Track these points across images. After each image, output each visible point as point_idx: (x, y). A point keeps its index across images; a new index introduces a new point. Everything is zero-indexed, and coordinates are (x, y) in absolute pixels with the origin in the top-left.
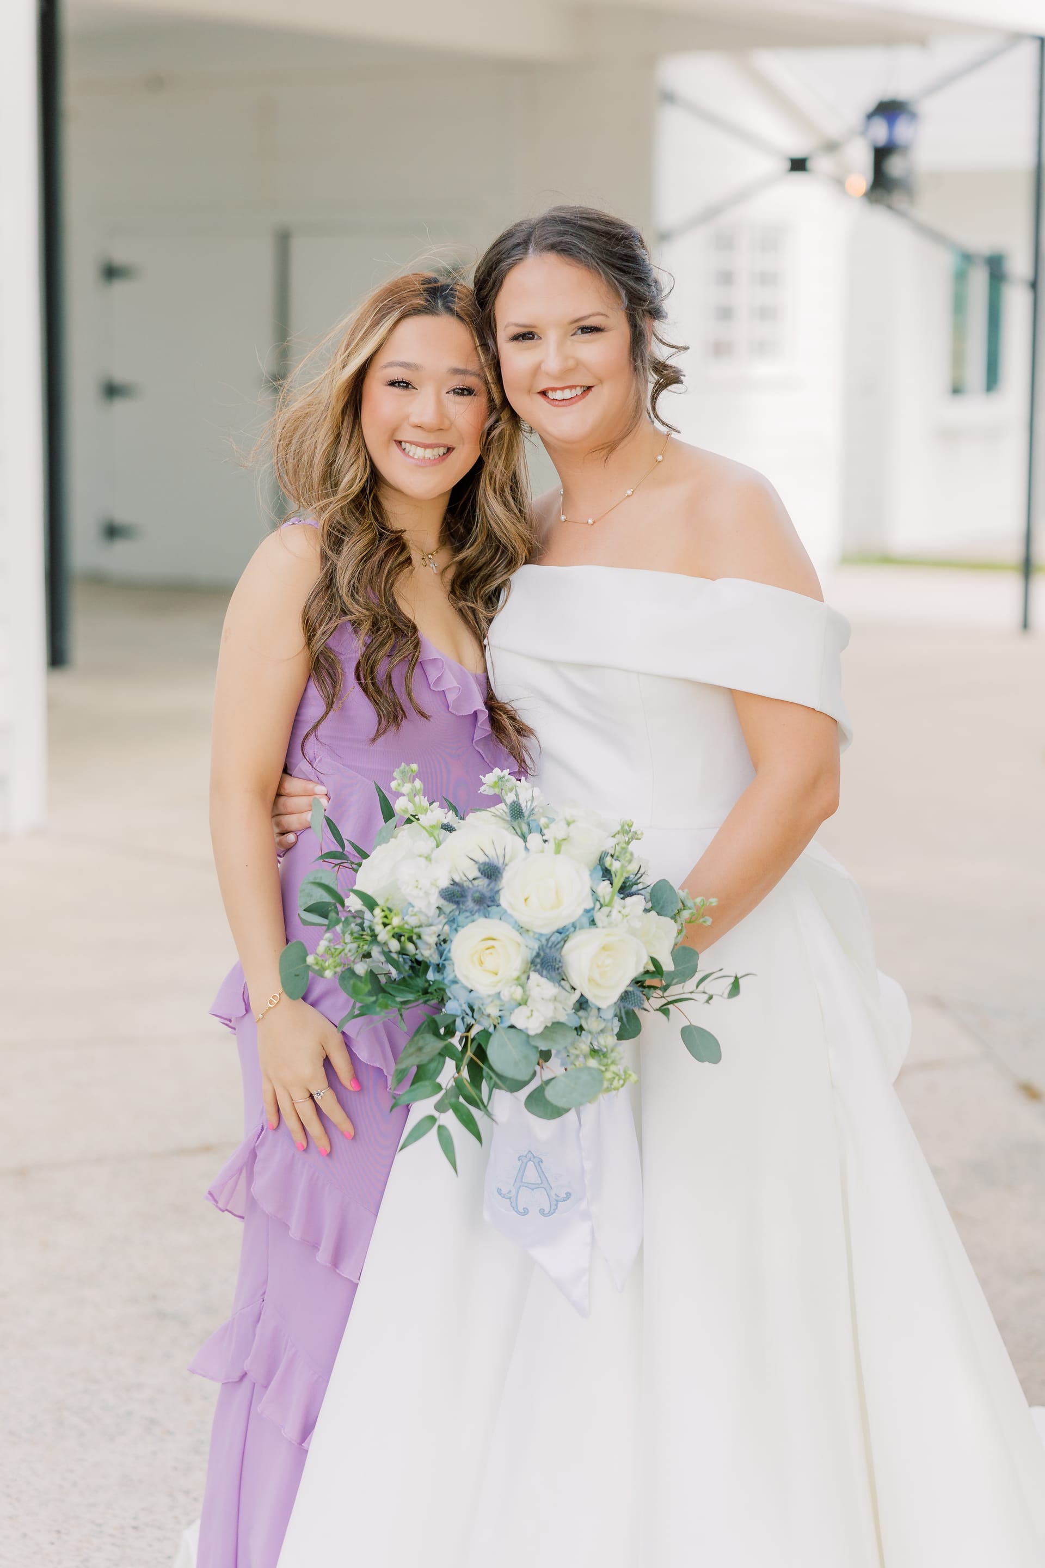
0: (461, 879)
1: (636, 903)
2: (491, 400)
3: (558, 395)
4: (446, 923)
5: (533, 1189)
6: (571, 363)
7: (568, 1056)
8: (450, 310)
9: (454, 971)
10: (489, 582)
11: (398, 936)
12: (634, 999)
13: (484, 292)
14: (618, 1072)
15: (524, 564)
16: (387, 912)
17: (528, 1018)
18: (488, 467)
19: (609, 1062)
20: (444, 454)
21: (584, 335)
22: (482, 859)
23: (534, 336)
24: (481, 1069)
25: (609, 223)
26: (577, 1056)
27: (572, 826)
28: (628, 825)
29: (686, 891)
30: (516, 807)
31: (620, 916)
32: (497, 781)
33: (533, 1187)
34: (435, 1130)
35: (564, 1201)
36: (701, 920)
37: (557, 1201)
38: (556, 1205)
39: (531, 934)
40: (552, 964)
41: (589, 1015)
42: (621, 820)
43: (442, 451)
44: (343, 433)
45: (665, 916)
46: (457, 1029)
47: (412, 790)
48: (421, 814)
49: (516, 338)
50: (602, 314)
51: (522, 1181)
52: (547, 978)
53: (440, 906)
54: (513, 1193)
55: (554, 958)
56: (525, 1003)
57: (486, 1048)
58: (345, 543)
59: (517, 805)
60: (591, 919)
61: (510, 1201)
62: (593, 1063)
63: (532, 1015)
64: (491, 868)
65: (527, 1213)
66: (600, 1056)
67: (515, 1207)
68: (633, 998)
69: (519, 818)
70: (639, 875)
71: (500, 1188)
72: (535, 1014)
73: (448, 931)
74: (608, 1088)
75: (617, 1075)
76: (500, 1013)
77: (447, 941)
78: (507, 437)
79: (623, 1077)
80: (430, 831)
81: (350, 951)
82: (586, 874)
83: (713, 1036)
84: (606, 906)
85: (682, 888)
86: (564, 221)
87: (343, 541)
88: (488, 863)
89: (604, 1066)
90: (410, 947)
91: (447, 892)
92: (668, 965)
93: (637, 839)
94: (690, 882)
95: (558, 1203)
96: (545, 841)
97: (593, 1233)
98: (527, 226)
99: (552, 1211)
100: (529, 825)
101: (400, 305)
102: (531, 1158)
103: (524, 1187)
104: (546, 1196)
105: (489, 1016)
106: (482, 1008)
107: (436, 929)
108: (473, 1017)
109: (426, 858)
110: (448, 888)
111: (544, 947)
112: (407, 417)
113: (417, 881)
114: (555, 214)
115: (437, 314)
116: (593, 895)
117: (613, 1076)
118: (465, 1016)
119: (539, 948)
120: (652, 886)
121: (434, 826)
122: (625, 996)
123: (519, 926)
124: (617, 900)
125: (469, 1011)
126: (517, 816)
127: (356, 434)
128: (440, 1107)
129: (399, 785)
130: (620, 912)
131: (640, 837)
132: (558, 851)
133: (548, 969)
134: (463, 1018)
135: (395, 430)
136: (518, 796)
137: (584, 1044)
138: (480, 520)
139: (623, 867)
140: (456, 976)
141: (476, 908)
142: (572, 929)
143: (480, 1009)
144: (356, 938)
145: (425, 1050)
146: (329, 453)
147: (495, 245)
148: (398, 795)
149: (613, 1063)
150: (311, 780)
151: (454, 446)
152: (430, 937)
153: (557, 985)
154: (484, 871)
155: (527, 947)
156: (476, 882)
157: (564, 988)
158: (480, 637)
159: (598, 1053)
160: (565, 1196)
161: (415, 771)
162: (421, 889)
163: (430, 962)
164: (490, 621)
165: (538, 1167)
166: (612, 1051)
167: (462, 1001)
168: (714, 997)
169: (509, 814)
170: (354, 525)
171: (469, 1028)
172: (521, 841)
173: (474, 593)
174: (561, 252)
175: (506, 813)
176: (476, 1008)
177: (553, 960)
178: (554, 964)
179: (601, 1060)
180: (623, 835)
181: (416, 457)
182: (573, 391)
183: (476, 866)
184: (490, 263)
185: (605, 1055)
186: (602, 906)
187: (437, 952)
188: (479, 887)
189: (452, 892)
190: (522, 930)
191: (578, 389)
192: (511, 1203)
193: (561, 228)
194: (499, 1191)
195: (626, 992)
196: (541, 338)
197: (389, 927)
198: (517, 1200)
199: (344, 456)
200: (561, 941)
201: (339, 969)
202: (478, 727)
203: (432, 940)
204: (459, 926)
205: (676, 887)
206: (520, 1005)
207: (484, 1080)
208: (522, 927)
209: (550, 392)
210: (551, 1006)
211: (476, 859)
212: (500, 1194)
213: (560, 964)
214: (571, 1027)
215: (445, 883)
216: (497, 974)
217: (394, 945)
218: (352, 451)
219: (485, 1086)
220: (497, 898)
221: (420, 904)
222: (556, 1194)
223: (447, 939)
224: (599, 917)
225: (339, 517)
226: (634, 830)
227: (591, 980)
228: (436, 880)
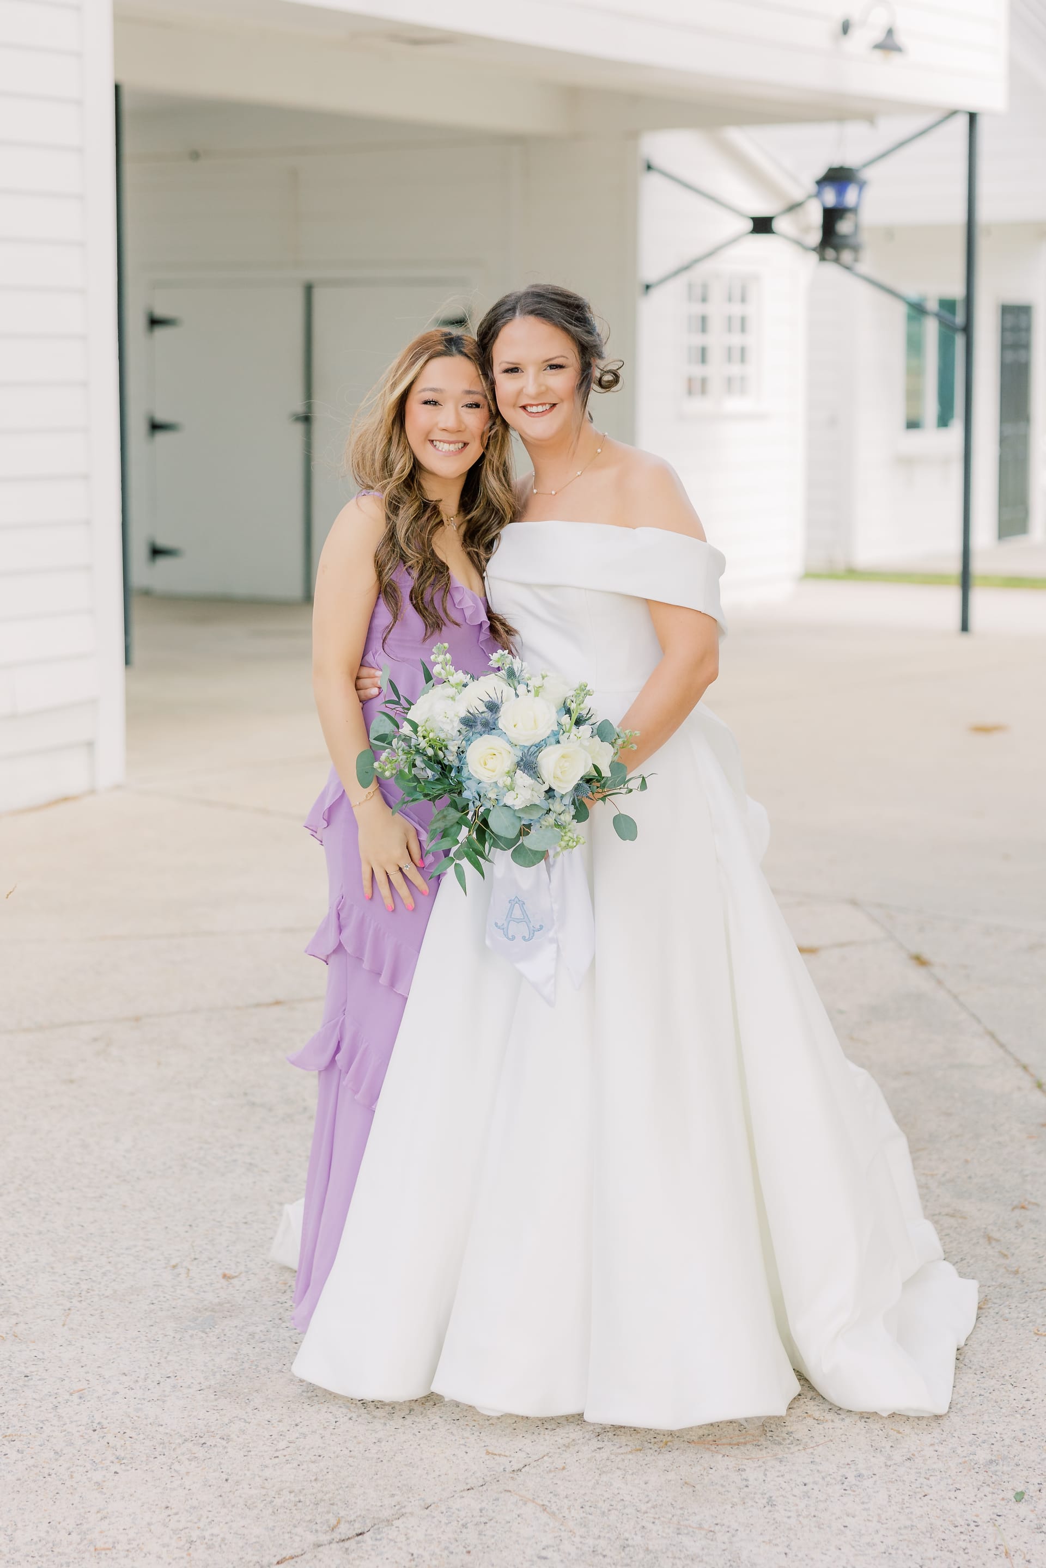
0: (474, 711)
1: (586, 731)
2: (490, 410)
3: (534, 409)
4: (463, 740)
5: (518, 923)
6: (543, 388)
7: (540, 824)
8: (461, 353)
9: (468, 770)
10: (487, 534)
11: (433, 747)
13: (486, 341)
15: (510, 523)
16: (426, 732)
17: (515, 798)
18: (488, 456)
19: (567, 830)
20: (462, 448)
21: (552, 370)
22: (487, 699)
23: (518, 370)
24: (485, 833)
25: (568, 296)
26: (546, 826)
27: (546, 680)
28: (584, 686)
29: (621, 727)
30: (511, 673)
31: (575, 738)
33: (518, 921)
35: (538, 931)
36: (631, 746)
38: (533, 934)
39: (518, 746)
40: (530, 766)
41: (554, 800)
43: (461, 445)
44: (393, 438)
45: (606, 741)
46: (470, 808)
47: (444, 661)
48: (450, 677)
49: (507, 371)
50: (564, 357)
51: (511, 917)
52: (527, 774)
53: (460, 728)
54: (505, 926)
55: (532, 762)
56: (513, 790)
57: (488, 819)
58: (401, 509)
59: (511, 669)
60: (557, 739)
62: (557, 831)
63: (517, 797)
64: (493, 705)
65: (515, 938)
66: (561, 828)
67: (506, 935)
68: (583, 792)
69: (513, 677)
70: (589, 715)
71: (496, 922)
72: (519, 797)
73: (465, 745)
75: (572, 838)
76: (497, 797)
77: (464, 752)
78: (500, 435)
79: (577, 840)
80: (455, 687)
81: (401, 760)
82: (554, 710)
84: (567, 731)
85: (618, 727)
86: (539, 295)
87: (399, 507)
88: (491, 702)
89: (564, 834)
90: (441, 754)
91: (464, 720)
92: (606, 772)
94: (625, 722)
95: (534, 932)
96: (528, 690)
97: (557, 952)
98: (515, 297)
99: (531, 938)
100: (519, 682)
101: (427, 351)
102: (517, 901)
103: (512, 921)
104: (527, 927)
105: (490, 799)
106: (486, 794)
107: (457, 743)
108: (480, 800)
109: (452, 698)
110: (465, 717)
111: (526, 755)
112: (437, 424)
113: (446, 714)
114: (533, 290)
115: (453, 356)
116: (558, 723)
117: (569, 839)
118: (475, 800)
119: (522, 755)
120: (598, 724)
121: (457, 684)
122: (577, 788)
123: (510, 741)
124: (574, 727)
125: (477, 797)
126: (511, 677)
127: (402, 439)
128: (457, 854)
130: (575, 735)
131: (591, 693)
132: (537, 695)
133: (527, 768)
134: (474, 802)
135: (428, 433)
136: (512, 665)
137: (551, 819)
138: (482, 491)
139: (579, 709)
140: (469, 774)
141: (483, 730)
142: (544, 744)
143: (484, 795)
144: (405, 753)
145: (448, 818)
146: (385, 451)
147: (494, 309)
148: (435, 663)
149: (570, 832)
150: (373, 668)
151: (468, 442)
152: (453, 747)
153: (533, 778)
154: (489, 707)
155: (515, 754)
156: (483, 714)
157: (538, 781)
158: (481, 570)
159: (560, 826)
160: (539, 927)
162: (448, 719)
163: (453, 765)
164: (487, 560)
165: (522, 907)
166: (569, 824)
167: (474, 790)
169: (506, 676)
170: (405, 497)
171: (477, 808)
172: (513, 690)
173: (478, 542)
174: (538, 316)
175: (504, 676)
176: (482, 794)
178: (532, 765)
180: (581, 691)
181: (444, 450)
182: (544, 406)
183: (484, 704)
184: (490, 321)
185: (564, 828)
186: (564, 732)
187: (457, 759)
188: (486, 717)
189: (468, 720)
190: (512, 743)
191: (547, 405)
192: (504, 932)
193: (538, 300)
194: (496, 924)
195: (578, 785)
196: (523, 372)
197: (427, 742)
198: (507, 930)
199: (395, 453)
200: (537, 751)
201: (394, 772)
202: (483, 633)
203: (454, 749)
204: (472, 742)
205: (615, 726)
206: (510, 790)
207: (486, 840)
209: (529, 407)
210: (529, 793)
211: (484, 699)
212: (497, 926)
213: (536, 766)
214: (542, 808)
215: (463, 714)
216: (496, 770)
218: (401, 449)
219: (487, 845)
220: (497, 723)
221: (447, 727)
222: (533, 926)
223: (464, 750)
224: (562, 738)
225: (395, 492)
227: (555, 776)
228: (458, 713)
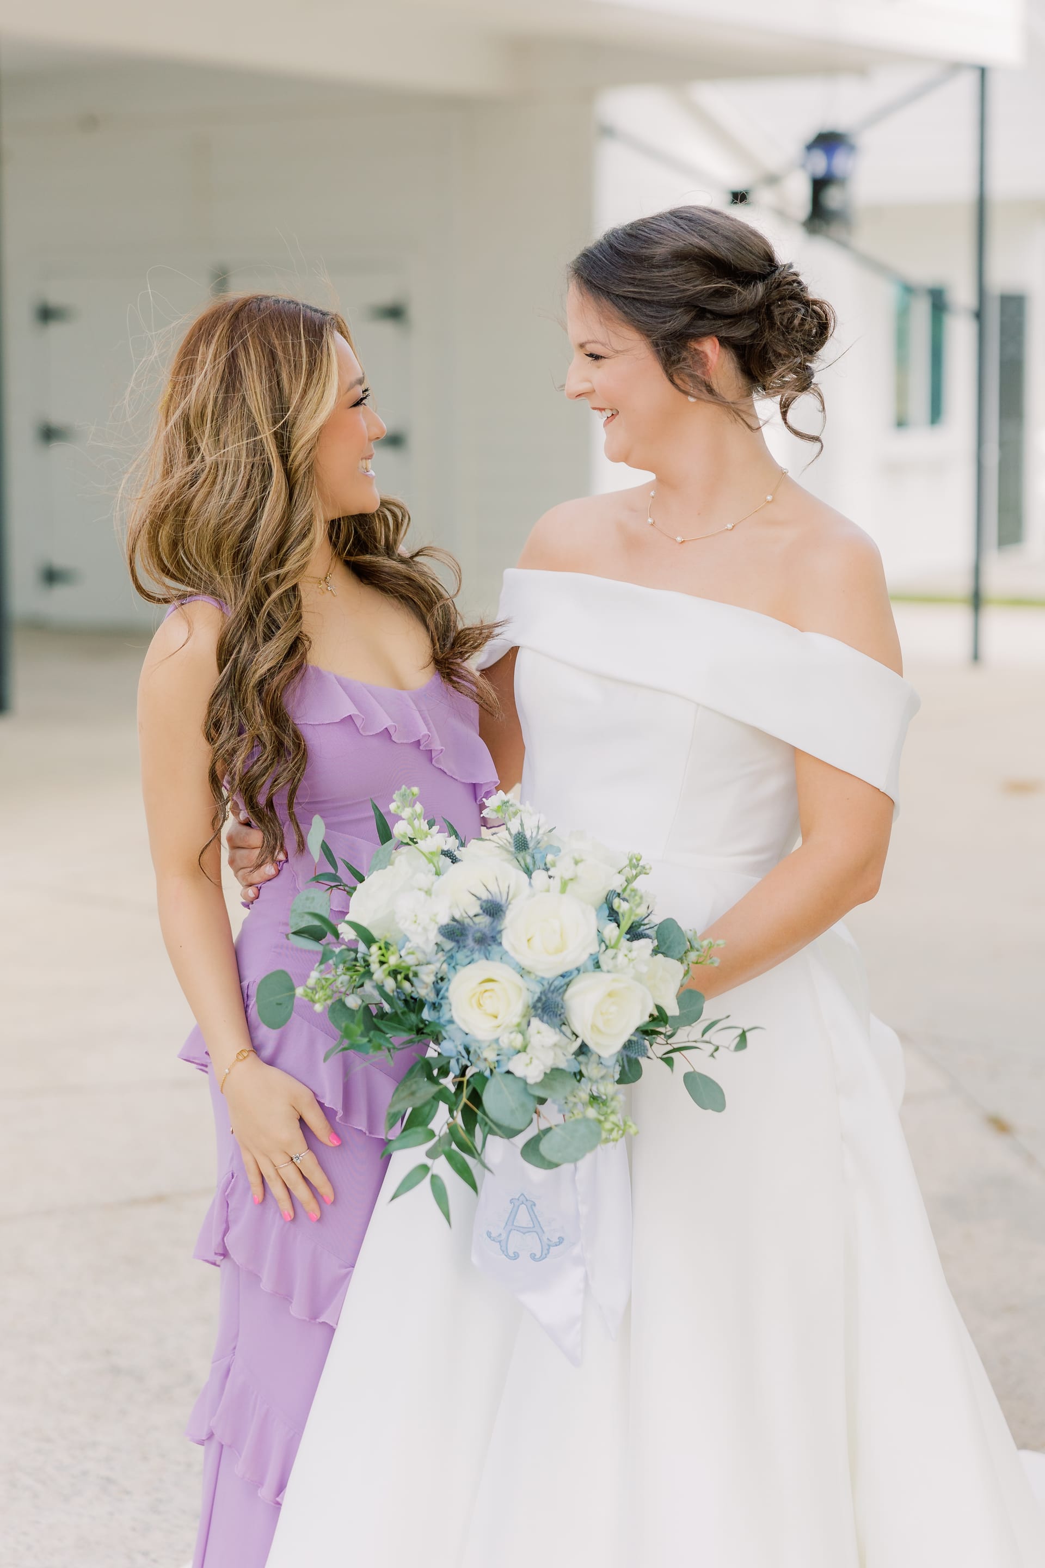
0: (462, 915)
1: (644, 946)
4: (444, 961)
5: (524, 1233)
7: (566, 1103)
9: (450, 1010)
11: (394, 973)
12: (638, 1049)
14: (618, 1123)
16: (384, 951)
17: (527, 1065)
19: (609, 1111)
22: (485, 896)
24: (476, 1114)
26: (575, 1104)
27: (580, 865)
28: (636, 859)
29: (696, 932)
30: (521, 838)
31: (626, 960)
32: (501, 805)
33: (525, 1231)
34: (427, 1180)
35: (556, 1246)
37: (549, 1246)
38: (548, 1250)
39: (533, 976)
40: (553, 1010)
41: (589, 1059)
42: (629, 852)
45: (672, 957)
46: (451, 1070)
47: (412, 815)
48: (421, 839)
51: (513, 1225)
52: (548, 1023)
53: (439, 943)
54: (504, 1237)
55: (556, 1003)
56: (525, 1051)
57: (482, 1094)
59: (522, 836)
60: (596, 961)
61: (500, 1244)
62: (591, 1113)
63: (531, 1062)
64: (493, 906)
65: (519, 1256)
66: (599, 1104)
67: (505, 1252)
68: (636, 1047)
69: (524, 850)
70: (646, 916)
71: (490, 1231)
72: (535, 1062)
73: (446, 970)
74: (606, 1139)
75: (617, 1126)
76: (499, 1058)
77: (445, 979)
79: (622, 1128)
80: (430, 858)
81: (342, 983)
82: (592, 915)
83: (717, 1085)
84: (612, 948)
88: (491, 901)
89: (603, 1115)
90: (406, 985)
91: (446, 929)
92: (672, 1010)
93: (646, 874)
95: (549, 1248)
96: (550, 877)
97: (586, 1278)
99: (544, 1255)
100: (533, 857)
102: (523, 1201)
103: (515, 1231)
104: (538, 1240)
105: (485, 1060)
106: (479, 1051)
107: (432, 968)
108: (469, 1059)
109: (426, 891)
110: (448, 925)
111: (547, 991)
113: (416, 916)
116: (598, 935)
117: (612, 1126)
118: (460, 1057)
119: (541, 993)
121: (434, 852)
122: (629, 1045)
123: (520, 967)
124: (624, 943)
125: (464, 1053)
126: (521, 848)
128: (431, 1154)
129: (398, 807)
130: (626, 956)
131: (648, 871)
132: (563, 890)
133: (549, 1014)
134: (458, 1060)
136: (523, 825)
137: (583, 1092)
139: (631, 909)
140: (452, 1017)
141: (477, 947)
142: (576, 972)
143: (475, 1051)
144: (348, 969)
145: (418, 1095)
148: (398, 818)
149: (613, 1112)
152: (427, 976)
153: (557, 1030)
154: (486, 909)
155: (528, 990)
156: (477, 920)
157: (564, 1034)
159: (598, 1100)
160: (558, 1241)
161: (416, 795)
162: (419, 924)
163: (426, 1000)
165: (530, 1210)
166: (612, 1099)
167: (458, 1042)
168: (720, 1048)
169: (513, 845)
171: (464, 1070)
172: (525, 876)
175: (509, 843)
176: (472, 1050)
177: (555, 1005)
178: (556, 1010)
179: (600, 1108)
180: (631, 869)
183: (479, 902)
185: (604, 1103)
186: (607, 948)
187: (433, 991)
188: (481, 925)
189: (452, 929)
190: (523, 972)
192: (501, 1246)
194: (489, 1234)
195: (630, 1041)
197: (385, 966)
198: (507, 1244)
200: (564, 986)
201: (329, 1002)
203: (430, 979)
204: (457, 964)
206: (519, 1052)
207: (478, 1126)
208: (523, 969)
210: (552, 1054)
211: (478, 895)
212: (490, 1237)
213: (563, 1011)
214: (570, 1073)
215: (444, 920)
216: (496, 1017)
217: (390, 984)
219: (478, 1129)
220: (498, 937)
221: (417, 940)
222: (548, 1239)
223: (444, 977)
224: (605, 960)
226: (642, 865)
227: (594, 1027)
228: (435, 915)
